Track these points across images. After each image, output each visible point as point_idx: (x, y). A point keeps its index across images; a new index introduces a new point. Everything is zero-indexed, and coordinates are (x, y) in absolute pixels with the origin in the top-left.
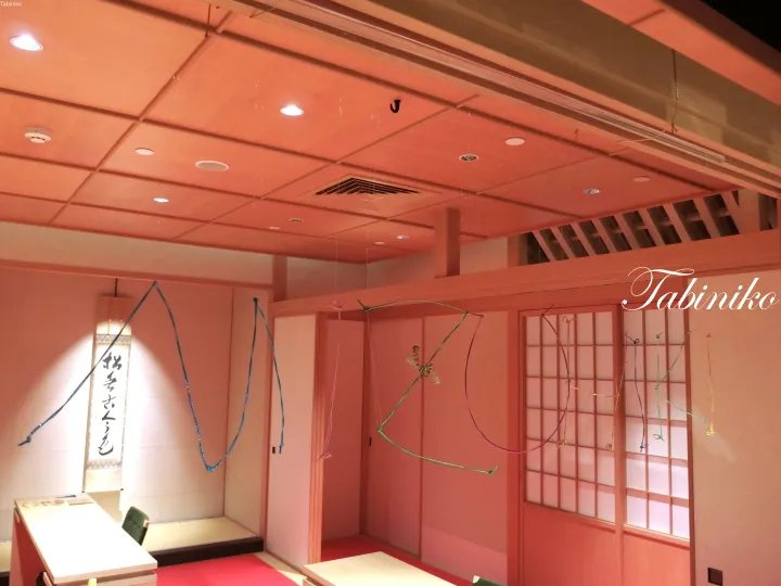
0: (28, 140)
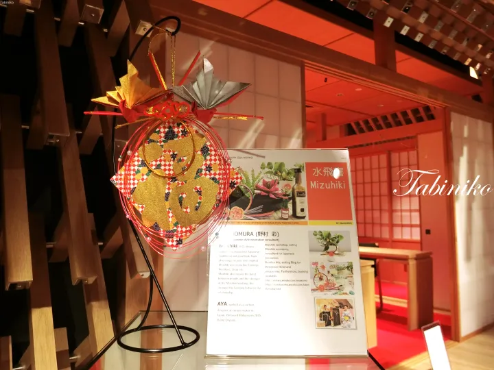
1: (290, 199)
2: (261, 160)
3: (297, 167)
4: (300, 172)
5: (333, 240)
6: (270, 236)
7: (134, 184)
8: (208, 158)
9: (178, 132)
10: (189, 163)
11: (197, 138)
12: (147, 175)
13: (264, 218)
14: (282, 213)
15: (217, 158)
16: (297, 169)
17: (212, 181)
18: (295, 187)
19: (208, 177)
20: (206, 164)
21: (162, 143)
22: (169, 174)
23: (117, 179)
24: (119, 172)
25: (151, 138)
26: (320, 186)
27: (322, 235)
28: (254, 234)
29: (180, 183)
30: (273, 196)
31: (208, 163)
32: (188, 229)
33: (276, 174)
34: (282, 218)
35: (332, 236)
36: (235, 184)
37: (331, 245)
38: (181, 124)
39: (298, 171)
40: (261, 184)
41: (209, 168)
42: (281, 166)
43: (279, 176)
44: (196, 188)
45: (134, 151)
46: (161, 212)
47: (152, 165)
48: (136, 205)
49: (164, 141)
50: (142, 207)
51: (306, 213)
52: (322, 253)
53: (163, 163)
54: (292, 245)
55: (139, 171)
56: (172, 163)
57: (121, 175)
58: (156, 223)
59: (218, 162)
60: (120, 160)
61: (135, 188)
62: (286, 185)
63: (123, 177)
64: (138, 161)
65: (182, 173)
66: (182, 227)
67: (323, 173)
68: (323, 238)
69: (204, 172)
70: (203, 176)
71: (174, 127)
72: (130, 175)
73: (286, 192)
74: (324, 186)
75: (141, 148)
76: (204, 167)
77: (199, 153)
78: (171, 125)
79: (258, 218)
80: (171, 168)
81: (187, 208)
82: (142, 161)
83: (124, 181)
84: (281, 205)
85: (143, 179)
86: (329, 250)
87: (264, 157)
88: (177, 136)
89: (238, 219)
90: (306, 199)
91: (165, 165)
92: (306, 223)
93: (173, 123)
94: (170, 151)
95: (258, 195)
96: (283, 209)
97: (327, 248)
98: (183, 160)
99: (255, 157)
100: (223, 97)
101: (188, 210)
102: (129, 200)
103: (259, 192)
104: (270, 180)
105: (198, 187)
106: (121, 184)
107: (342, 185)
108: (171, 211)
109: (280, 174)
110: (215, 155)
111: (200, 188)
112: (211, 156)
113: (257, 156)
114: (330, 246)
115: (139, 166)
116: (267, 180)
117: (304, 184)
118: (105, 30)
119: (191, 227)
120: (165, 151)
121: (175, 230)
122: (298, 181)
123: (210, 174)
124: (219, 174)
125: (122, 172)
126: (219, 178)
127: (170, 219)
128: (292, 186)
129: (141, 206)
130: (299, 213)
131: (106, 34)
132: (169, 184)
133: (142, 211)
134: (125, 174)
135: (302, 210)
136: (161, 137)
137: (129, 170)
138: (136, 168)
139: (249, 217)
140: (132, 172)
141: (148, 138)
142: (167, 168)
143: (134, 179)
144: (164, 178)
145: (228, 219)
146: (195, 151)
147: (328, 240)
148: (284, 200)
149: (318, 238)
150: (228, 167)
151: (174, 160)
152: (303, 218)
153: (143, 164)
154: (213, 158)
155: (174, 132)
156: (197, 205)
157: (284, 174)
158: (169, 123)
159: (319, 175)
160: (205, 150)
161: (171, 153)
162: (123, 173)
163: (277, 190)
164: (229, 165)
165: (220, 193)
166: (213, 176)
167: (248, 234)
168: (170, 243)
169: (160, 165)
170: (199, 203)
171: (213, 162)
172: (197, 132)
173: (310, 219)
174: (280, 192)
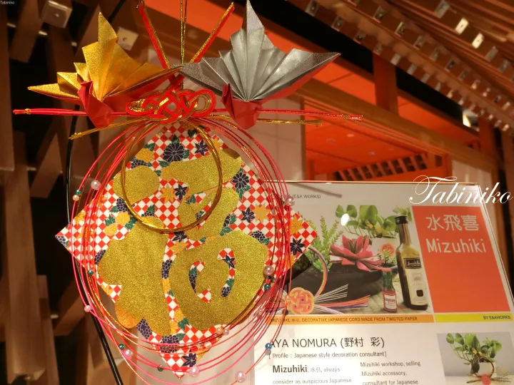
1: (395, 271)
2: (335, 202)
3: (399, 215)
4: (406, 222)
5: (483, 352)
6: (368, 348)
7: (102, 244)
8: (247, 195)
9: (190, 147)
10: (210, 205)
11: (225, 158)
12: (129, 227)
13: (353, 309)
14: (384, 299)
15: (264, 195)
16: (400, 218)
17: (255, 240)
18: (401, 250)
19: (247, 230)
20: (242, 207)
21: (159, 168)
22: (172, 225)
23: (69, 235)
24: (74, 222)
25: (138, 157)
26: (443, 247)
27: (462, 342)
28: (338, 342)
29: (192, 242)
30: (364, 267)
31: (247, 204)
32: (208, 334)
33: (364, 225)
34: (385, 310)
35: (481, 344)
36: (302, 245)
37: (482, 360)
38: (196, 131)
39: (402, 220)
40: (339, 244)
41: (248, 214)
42: (371, 211)
43: (369, 229)
44: (223, 253)
45: (104, 180)
46: (153, 299)
47: (138, 209)
48: (105, 285)
49: (162, 163)
50: (117, 290)
51: (427, 299)
52: (469, 379)
53: (159, 204)
54: (412, 363)
55: (112, 220)
56: (176, 204)
57: (77, 227)
58: (143, 321)
59: (266, 203)
60: (76, 197)
61: (103, 252)
62: (385, 247)
63: (80, 231)
64: (112, 200)
65: (197, 224)
66: (194, 330)
67: (445, 225)
68: (466, 348)
69: (238, 222)
70: (237, 229)
71: (182, 138)
72: (95, 226)
73: (386, 259)
74: (450, 248)
75: (117, 177)
76: (238, 213)
77: (230, 185)
78: (178, 134)
79: (342, 310)
80: (175, 213)
81: (205, 292)
82: (120, 201)
83: (84, 238)
84: (380, 283)
85: (119, 235)
86: (480, 372)
87: (340, 196)
88: (189, 155)
89: (305, 311)
90: (422, 272)
91: (163, 209)
92: (429, 319)
93: (181, 130)
94: (172, 183)
95: (336, 266)
96: (385, 292)
97: (475, 369)
98: (199, 199)
99: (323, 195)
100: (280, 80)
101: (208, 296)
102: (90, 275)
103: (338, 258)
104: (355, 237)
105: (228, 250)
106: (76, 244)
107: (480, 246)
108: (173, 298)
109: (371, 226)
110: (260, 190)
111: (231, 253)
112: (252, 191)
113: (329, 193)
114: (482, 365)
115: (112, 210)
116: (350, 237)
117: (415, 245)
118: (74, 44)
119: (213, 330)
120: (164, 183)
121: (182, 336)
122: (404, 238)
123: (251, 227)
124: (269, 226)
125: (80, 220)
126: (269, 234)
127: (172, 314)
128: (395, 249)
129: (113, 286)
130: (415, 300)
131: (74, 47)
132: (170, 244)
133: (116, 298)
134: (86, 226)
135: (420, 293)
136: (156, 156)
137: (94, 217)
138: (107, 213)
139: (325, 308)
140: (99, 222)
141: (132, 157)
142: (167, 213)
143: (102, 235)
144: (162, 232)
145: (286, 312)
146: (221, 183)
147: (475, 352)
148: (384, 274)
149: (457, 349)
150: (285, 212)
151: (180, 199)
152: (424, 308)
153: (122, 206)
154: (256, 195)
155: (182, 147)
156: (226, 286)
157: (378, 226)
158: (173, 129)
159: (438, 227)
160: (240, 181)
161: (176, 186)
162: (82, 223)
163: (369, 255)
164: (288, 208)
165: (270, 263)
166: (256, 229)
167: (325, 342)
168: (171, 362)
169: (154, 208)
170: (231, 282)
171: (256, 203)
172: (225, 147)
173: (436, 310)
174: (376, 259)
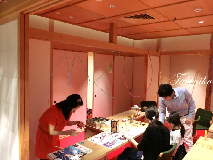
0: (201, 9)
